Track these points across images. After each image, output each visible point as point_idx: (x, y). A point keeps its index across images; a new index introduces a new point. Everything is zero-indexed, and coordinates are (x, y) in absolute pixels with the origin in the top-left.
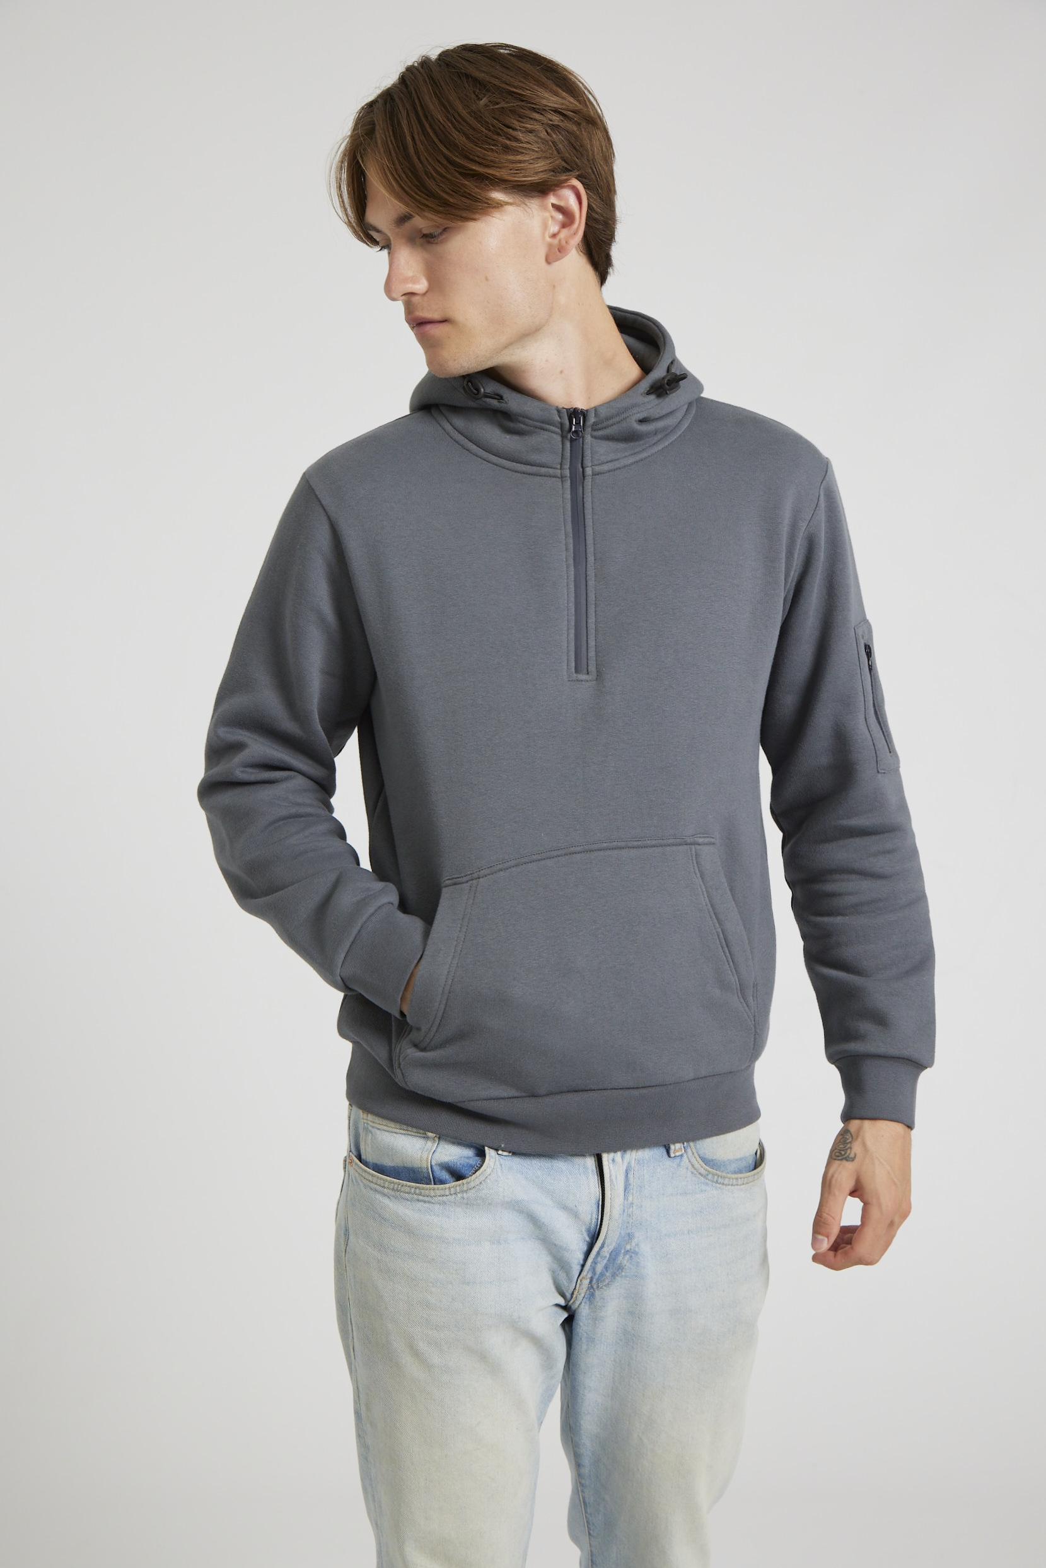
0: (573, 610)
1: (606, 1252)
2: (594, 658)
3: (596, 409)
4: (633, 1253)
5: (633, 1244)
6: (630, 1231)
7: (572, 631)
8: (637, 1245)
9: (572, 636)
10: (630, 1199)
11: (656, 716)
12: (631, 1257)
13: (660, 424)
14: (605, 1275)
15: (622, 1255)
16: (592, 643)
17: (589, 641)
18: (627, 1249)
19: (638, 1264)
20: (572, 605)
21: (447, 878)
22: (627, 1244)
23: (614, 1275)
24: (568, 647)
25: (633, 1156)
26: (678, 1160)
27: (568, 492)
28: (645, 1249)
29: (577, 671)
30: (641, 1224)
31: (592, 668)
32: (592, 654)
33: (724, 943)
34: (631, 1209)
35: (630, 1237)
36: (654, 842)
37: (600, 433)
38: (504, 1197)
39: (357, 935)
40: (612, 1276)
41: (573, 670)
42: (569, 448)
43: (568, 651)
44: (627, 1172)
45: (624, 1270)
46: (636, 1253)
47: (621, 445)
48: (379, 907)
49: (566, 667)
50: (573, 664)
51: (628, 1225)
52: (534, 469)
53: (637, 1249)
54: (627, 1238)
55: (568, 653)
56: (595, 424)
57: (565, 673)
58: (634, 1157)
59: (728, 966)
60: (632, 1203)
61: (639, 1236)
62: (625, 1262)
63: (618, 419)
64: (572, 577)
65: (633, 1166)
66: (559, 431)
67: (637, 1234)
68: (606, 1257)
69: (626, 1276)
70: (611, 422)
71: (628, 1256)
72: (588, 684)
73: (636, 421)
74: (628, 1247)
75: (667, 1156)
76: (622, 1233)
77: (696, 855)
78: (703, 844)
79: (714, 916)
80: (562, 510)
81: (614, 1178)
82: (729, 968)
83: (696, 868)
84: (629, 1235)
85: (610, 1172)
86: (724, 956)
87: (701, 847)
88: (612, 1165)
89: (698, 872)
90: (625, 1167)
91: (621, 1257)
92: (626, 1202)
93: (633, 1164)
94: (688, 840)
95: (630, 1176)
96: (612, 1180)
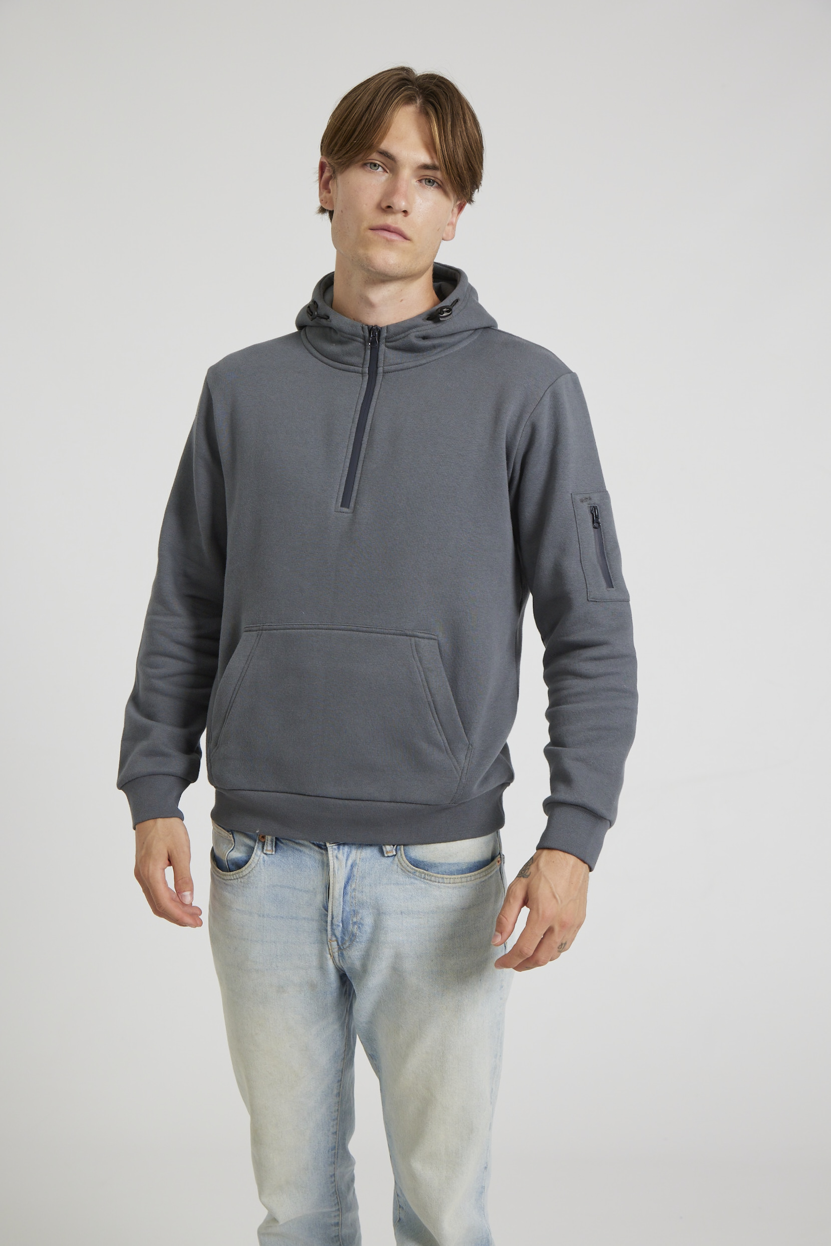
0: (348, 464)
1: (338, 921)
2: (354, 497)
3: (387, 327)
4: (358, 924)
5: (358, 918)
6: (354, 908)
7: (344, 479)
8: (362, 919)
10: (353, 886)
12: (359, 926)
13: (436, 342)
14: (345, 940)
16: (356, 487)
17: (354, 486)
18: (355, 921)
19: (365, 933)
20: (348, 460)
22: (353, 917)
24: (339, 489)
25: (357, 854)
26: (390, 859)
27: (366, 383)
28: (368, 923)
30: (363, 904)
31: (352, 504)
32: (354, 494)
33: (434, 709)
34: (354, 893)
35: (355, 913)
36: (378, 630)
37: (388, 344)
40: (350, 941)
41: (340, 504)
42: (369, 354)
43: (339, 491)
44: (352, 867)
45: (357, 937)
46: (362, 925)
47: (409, 355)
49: (335, 502)
50: (340, 501)
51: (352, 904)
52: (344, 366)
53: (362, 922)
54: (352, 913)
55: (338, 493)
56: (386, 338)
57: (334, 506)
58: (359, 855)
59: (436, 728)
60: (354, 890)
61: (362, 915)
62: (356, 931)
63: (403, 335)
64: (352, 441)
66: (362, 340)
67: (361, 911)
68: (338, 925)
69: (359, 941)
70: (398, 337)
71: (356, 926)
72: (346, 515)
73: (418, 337)
75: (381, 855)
76: (347, 909)
77: (415, 645)
78: (423, 638)
79: (427, 690)
80: (358, 396)
81: (336, 871)
82: (437, 730)
83: (415, 653)
84: (354, 911)
85: (334, 864)
86: (433, 720)
87: (420, 639)
88: (335, 861)
89: (416, 656)
90: (350, 862)
91: (351, 926)
92: (349, 888)
93: (358, 862)
94: (408, 633)
95: (355, 870)
96: (334, 871)
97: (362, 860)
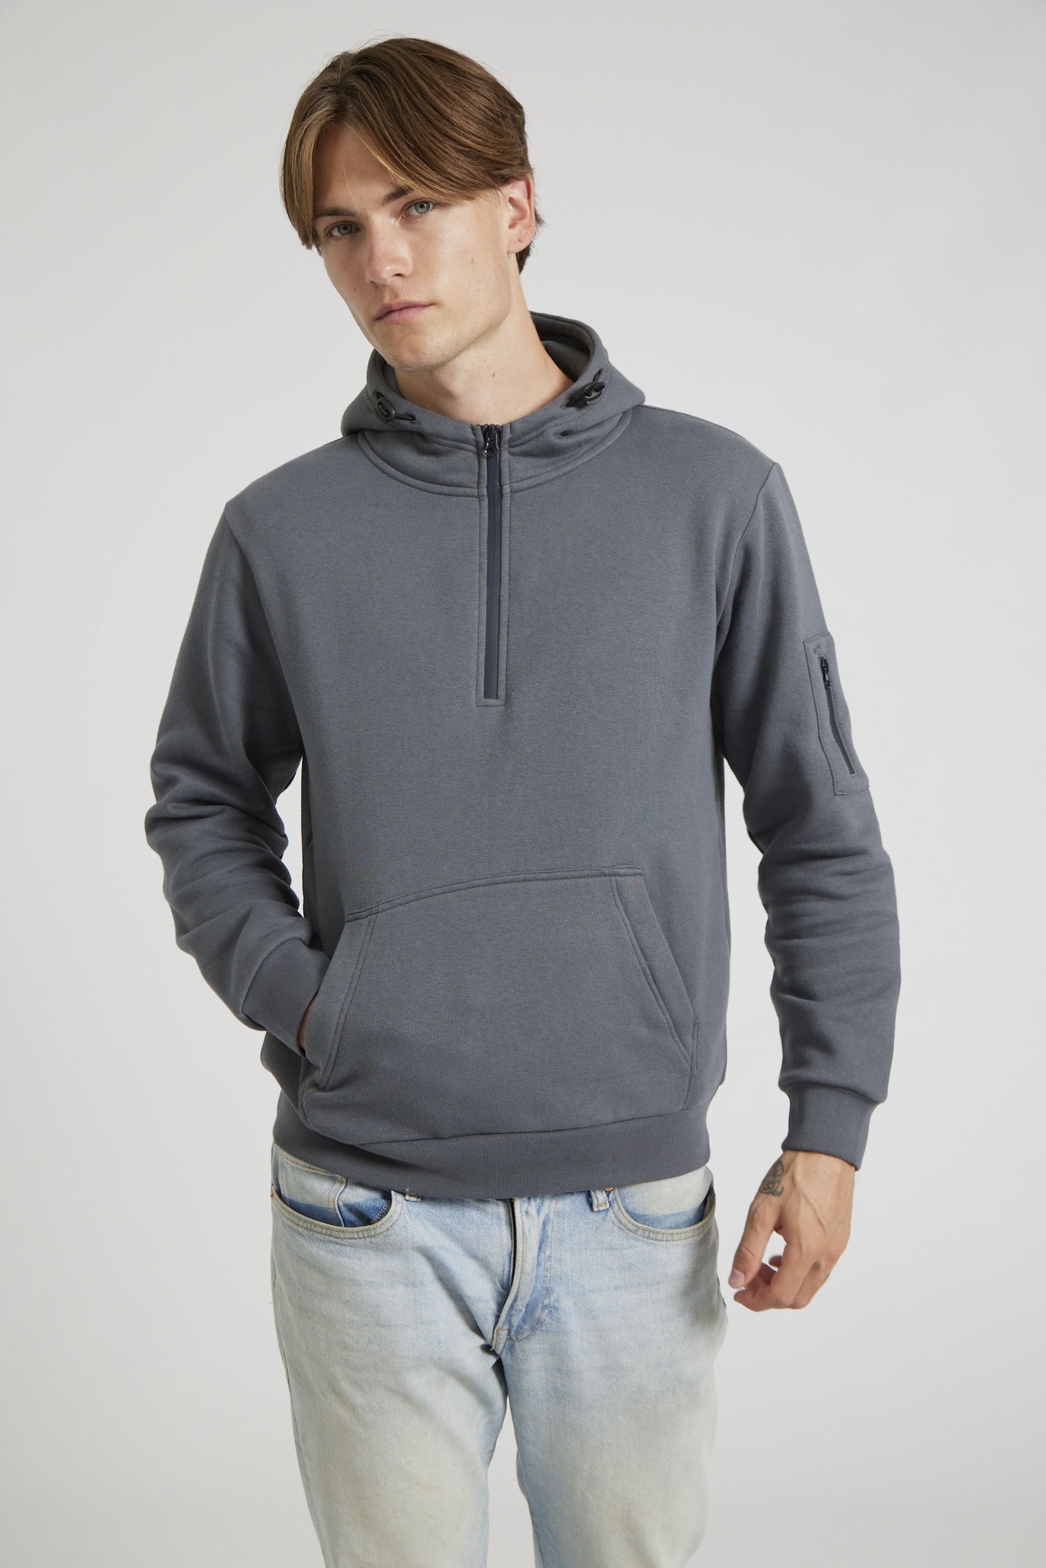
0: (484, 633)
1: (520, 1306)
2: (505, 682)
3: (511, 425)
4: (552, 1308)
5: (552, 1299)
6: (548, 1285)
7: (483, 655)
8: (557, 1300)
9: (482, 660)
10: (548, 1252)
11: (568, 742)
12: (551, 1311)
13: (582, 437)
14: (523, 1328)
15: (540, 1310)
16: (503, 666)
17: (500, 664)
18: (545, 1304)
19: (559, 1320)
20: (483, 628)
21: (349, 913)
22: (544, 1298)
23: (533, 1329)
24: (477, 671)
25: (551, 1206)
26: (602, 1215)
27: (486, 511)
28: (567, 1304)
29: (486, 696)
30: (561, 1279)
31: (502, 692)
32: (502, 677)
33: (651, 977)
34: (549, 1263)
35: (548, 1291)
36: (566, 874)
37: (515, 449)
38: (413, 1243)
39: (257, 972)
40: (532, 1329)
41: (482, 694)
42: (486, 467)
43: (477, 675)
44: (544, 1224)
45: (544, 1325)
46: (556, 1309)
48: (283, 943)
49: (475, 692)
50: (482, 689)
51: (545, 1279)
52: (451, 489)
53: (556, 1304)
54: (544, 1292)
55: (477, 678)
56: (511, 440)
57: (474, 699)
58: (553, 1209)
59: (656, 1004)
60: (550, 1257)
61: (559, 1291)
62: (544, 1316)
63: (534, 433)
64: (485, 599)
65: (552, 1217)
66: (474, 448)
67: (556, 1289)
68: (520, 1310)
69: (547, 1332)
70: (527, 438)
71: (547, 1311)
72: (495, 709)
73: (556, 434)
74: (546, 1302)
75: (588, 1208)
76: (539, 1287)
77: (617, 887)
78: (626, 875)
79: (639, 952)
80: (478, 530)
81: (527, 1232)
82: (658, 1006)
83: (618, 900)
84: (547, 1289)
85: (523, 1224)
86: (652, 994)
87: (623, 878)
88: (524, 1218)
89: (620, 905)
90: (541, 1219)
91: (539, 1312)
92: (542, 1255)
93: (551, 1216)
94: (606, 871)
95: (549, 1228)
96: (524, 1233)
97: (558, 1214)
